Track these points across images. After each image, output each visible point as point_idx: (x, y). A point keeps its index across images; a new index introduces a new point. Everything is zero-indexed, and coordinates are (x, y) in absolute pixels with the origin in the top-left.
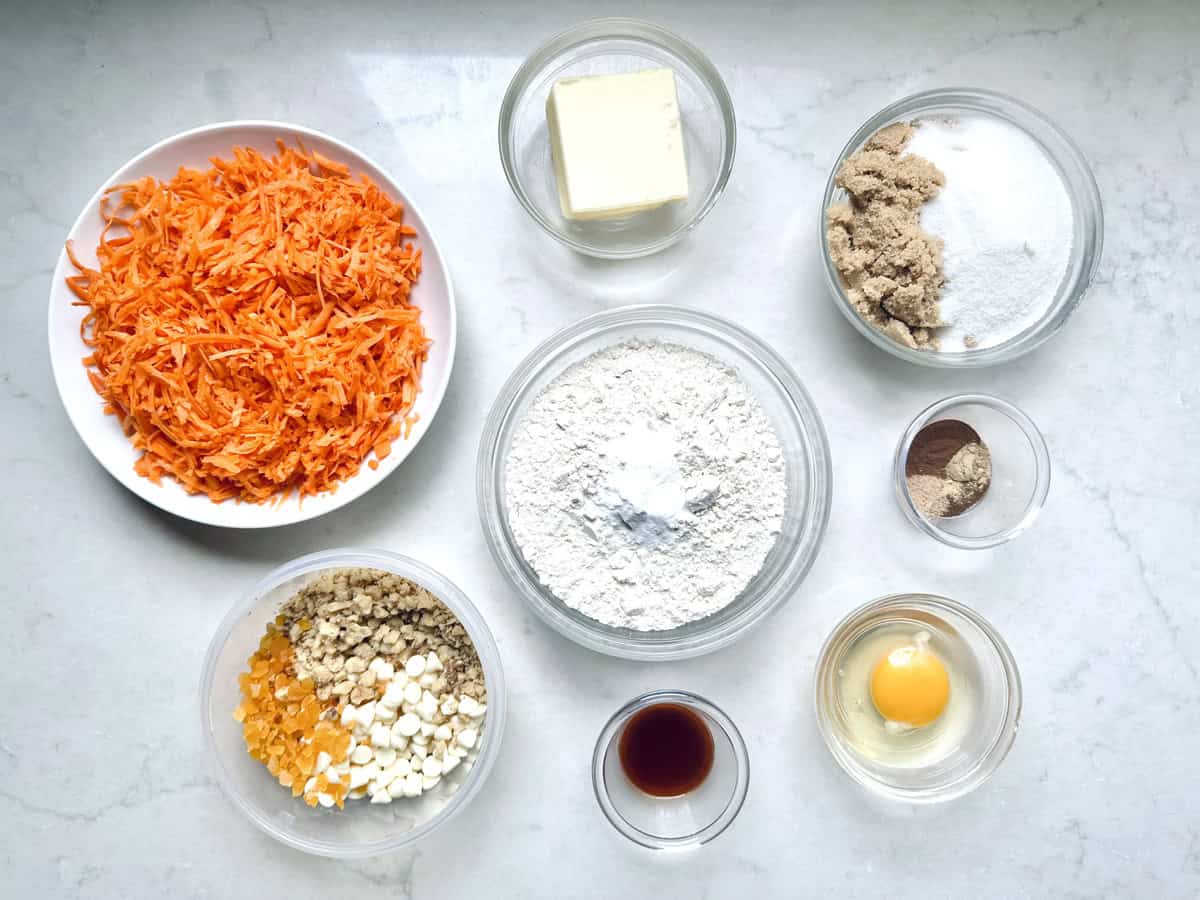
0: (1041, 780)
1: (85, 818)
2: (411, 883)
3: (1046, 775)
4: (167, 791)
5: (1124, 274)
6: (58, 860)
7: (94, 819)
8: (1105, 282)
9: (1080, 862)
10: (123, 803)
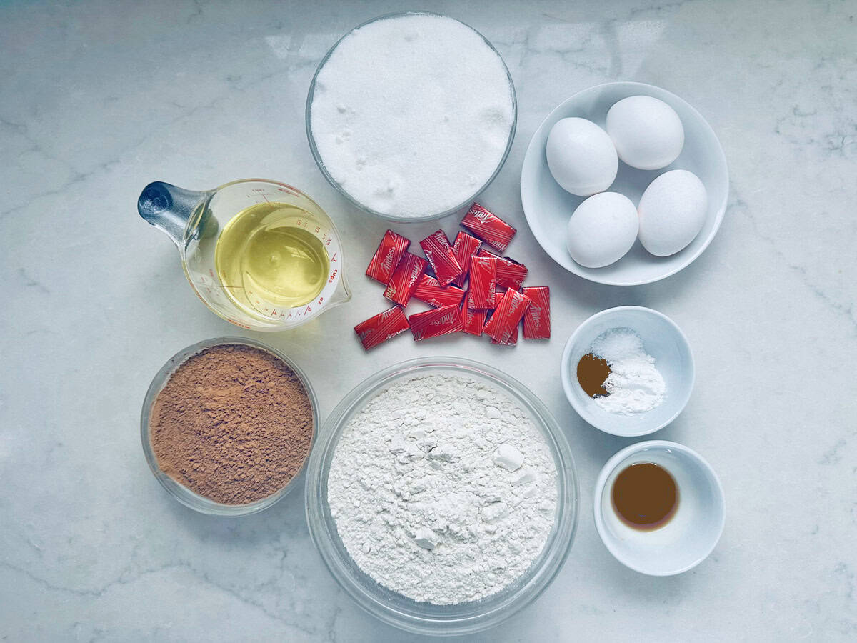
0: (814, 534)
1: (93, 594)
2: (334, 633)
3: (818, 529)
4: (152, 571)
5: (851, 141)
6: (75, 626)
7: (100, 593)
8: (836, 149)
9: (849, 596)
10: (120, 581)
